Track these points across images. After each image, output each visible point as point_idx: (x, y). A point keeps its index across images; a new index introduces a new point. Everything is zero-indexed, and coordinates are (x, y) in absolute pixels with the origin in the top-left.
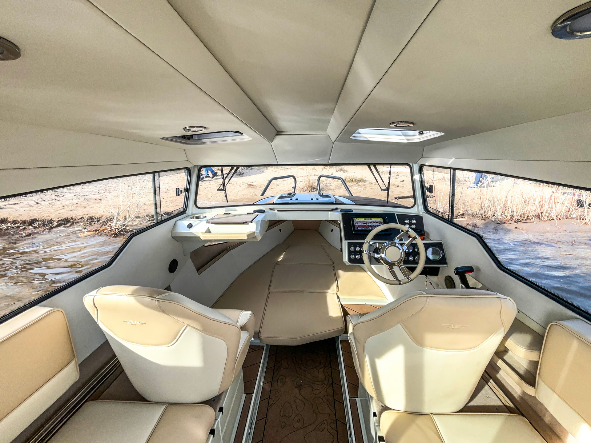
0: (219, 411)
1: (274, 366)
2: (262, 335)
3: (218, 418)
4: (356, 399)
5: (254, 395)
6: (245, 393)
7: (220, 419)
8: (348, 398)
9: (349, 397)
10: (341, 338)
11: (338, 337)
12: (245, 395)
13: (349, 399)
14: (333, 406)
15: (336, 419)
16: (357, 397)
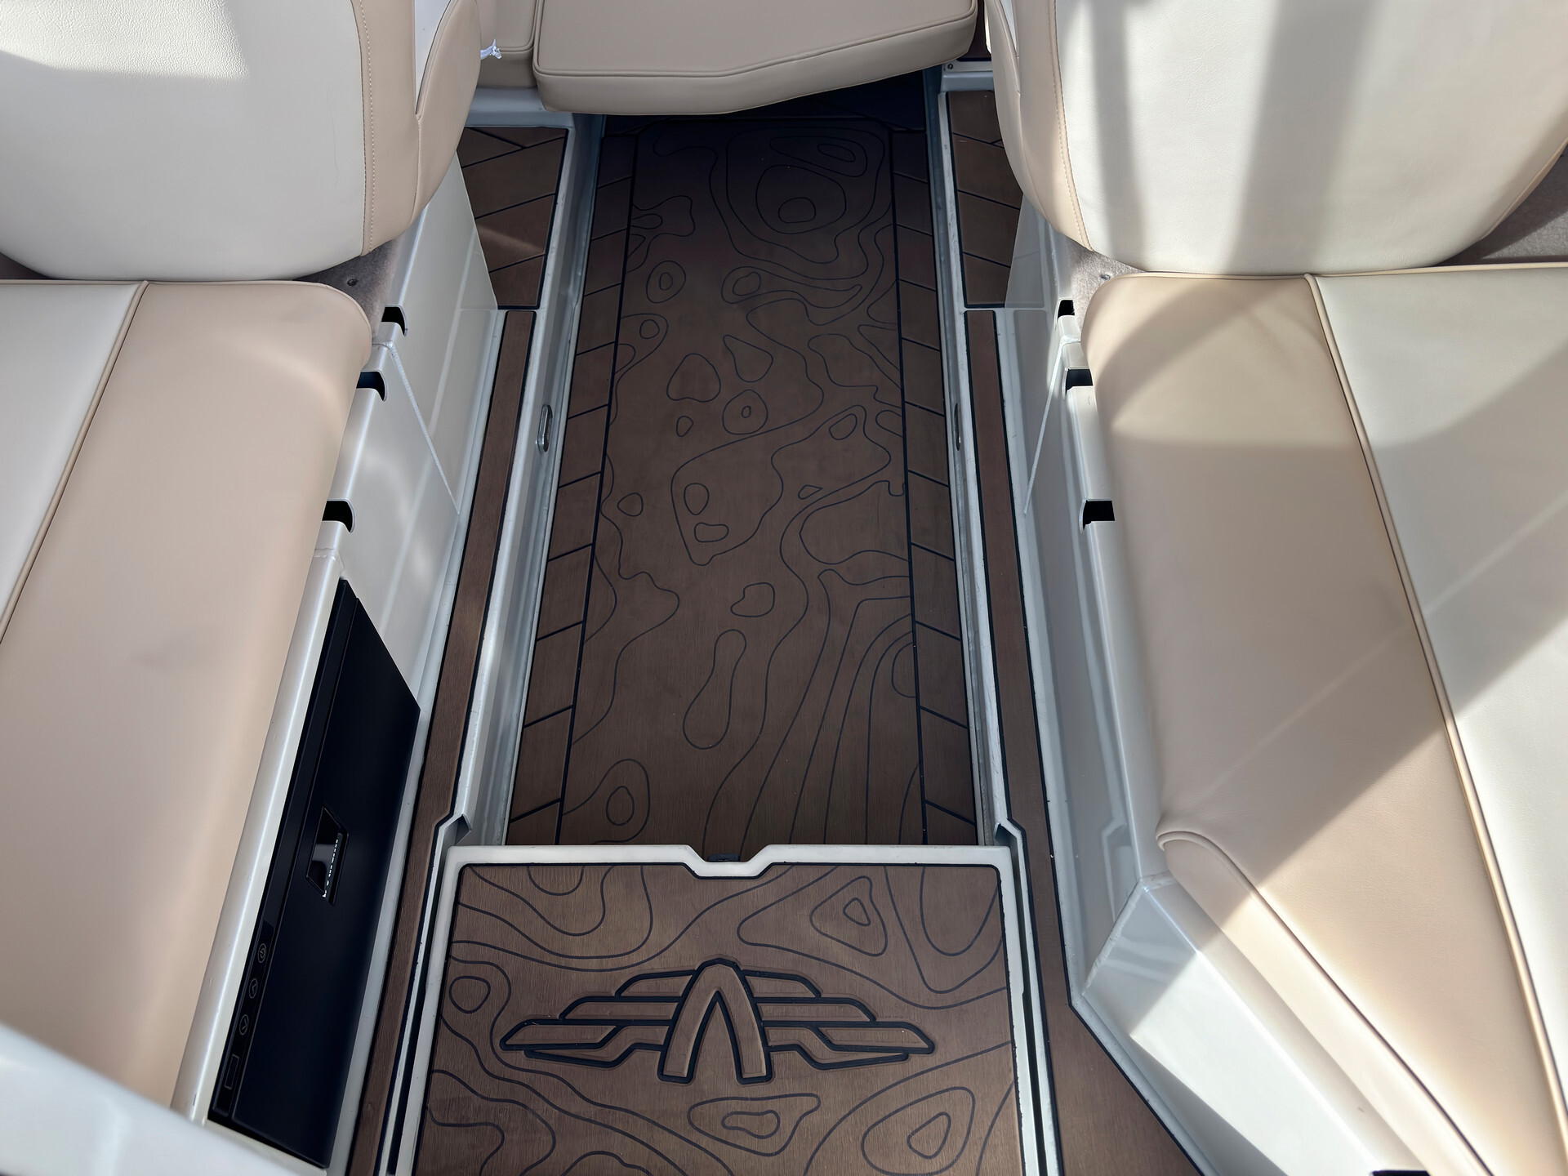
0: (384, 320)
1: (628, 229)
2: (545, 65)
3: (389, 341)
4: (994, 312)
5: (542, 314)
6: (500, 308)
7: (395, 343)
8: (960, 307)
9: (966, 306)
10: (951, 80)
11: (936, 72)
12: (503, 312)
13: (966, 313)
14: (895, 359)
15: (903, 402)
16: (1002, 306)
